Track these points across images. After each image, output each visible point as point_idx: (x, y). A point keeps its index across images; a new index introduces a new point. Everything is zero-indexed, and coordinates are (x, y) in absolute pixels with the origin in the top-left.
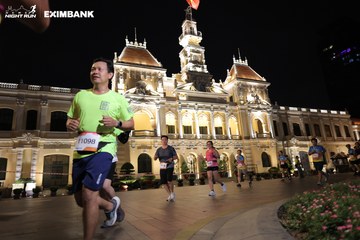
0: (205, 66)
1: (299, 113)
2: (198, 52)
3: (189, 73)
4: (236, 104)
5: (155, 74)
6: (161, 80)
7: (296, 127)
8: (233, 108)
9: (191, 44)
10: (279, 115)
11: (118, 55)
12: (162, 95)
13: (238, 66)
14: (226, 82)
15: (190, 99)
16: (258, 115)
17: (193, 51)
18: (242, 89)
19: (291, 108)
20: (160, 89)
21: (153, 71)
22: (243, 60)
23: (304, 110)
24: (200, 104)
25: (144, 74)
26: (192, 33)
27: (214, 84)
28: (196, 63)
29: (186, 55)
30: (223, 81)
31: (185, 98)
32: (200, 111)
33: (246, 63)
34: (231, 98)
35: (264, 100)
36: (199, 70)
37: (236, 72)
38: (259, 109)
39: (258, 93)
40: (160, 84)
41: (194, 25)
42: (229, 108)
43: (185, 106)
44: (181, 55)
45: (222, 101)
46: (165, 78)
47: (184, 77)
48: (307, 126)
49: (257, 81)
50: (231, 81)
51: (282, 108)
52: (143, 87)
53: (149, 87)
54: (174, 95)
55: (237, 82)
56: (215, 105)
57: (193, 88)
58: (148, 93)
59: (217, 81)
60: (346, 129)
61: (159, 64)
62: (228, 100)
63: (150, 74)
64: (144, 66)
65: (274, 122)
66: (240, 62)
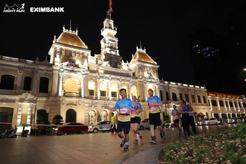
0: (118, 51)
1: (176, 86)
2: (113, 41)
3: (107, 55)
4: (137, 78)
5: (83, 54)
6: (87, 57)
7: (174, 95)
8: (135, 80)
9: (109, 35)
10: (164, 87)
11: (57, 38)
12: (87, 69)
13: (140, 53)
14: (131, 62)
15: (106, 72)
16: (150, 86)
17: (110, 40)
18: (141, 68)
19: (172, 83)
20: (86, 64)
21: (81, 51)
22: (143, 49)
23: (179, 84)
24: (113, 76)
25: (75, 52)
26: (110, 28)
27: (123, 63)
28: (112, 48)
29: (105, 42)
30: (129, 62)
31: (102, 72)
32: (112, 81)
33: (144, 51)
34: (134, 74)
35: (155, 77)
36: (113, 53)
37: (138, 57)
38: (151, 82)
39: (151, 71)
40: (86, 61)
41: (112, 22)
42: (132, 80)
43: (102, 77)
44: (102, 42)
45: (127, 75)
46: (90, 56)
47: (103, 57)
48: (181, 95)
49: (151, 64)
50: (134, 62)
51: (166, 82)
52: (74, 62)
53: (78, 62)
54: (95, 69)
55: (138, 63)
56: (123, 78)
57: (109, 65)
58: (77, 66)
59: (125, 62)
60: (204, 97)
61: (86, 47)
62: (132, 75)
63: (79, 53)
64: (75, 47)
65: (161, 91)
66: (141, 50)
